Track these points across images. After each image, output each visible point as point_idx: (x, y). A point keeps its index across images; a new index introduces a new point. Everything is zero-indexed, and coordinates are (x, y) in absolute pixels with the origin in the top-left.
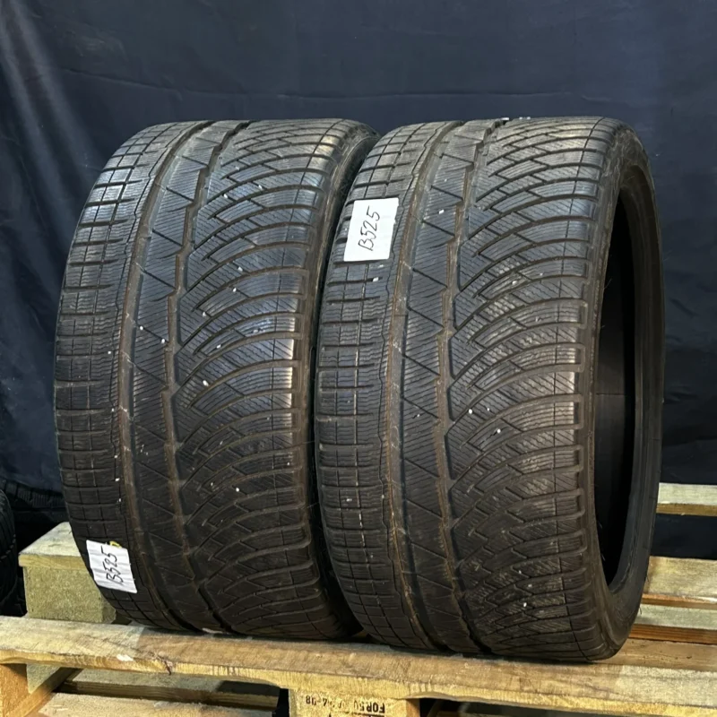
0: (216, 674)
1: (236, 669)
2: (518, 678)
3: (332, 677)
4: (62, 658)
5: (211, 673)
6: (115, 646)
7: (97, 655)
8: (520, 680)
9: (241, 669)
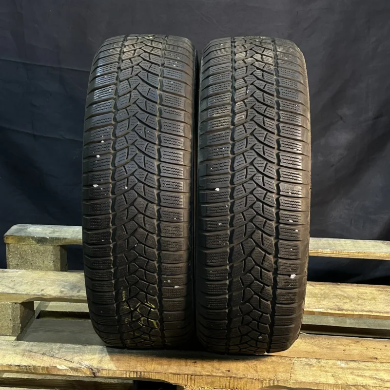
0: (128, 376)
1: (143, 373)
2: (330, 374)
3: (209, 377)
4: (17, 368)
5: (124, 376)
6: (51, 358)
7: (42, 366)
8: (333, 377)
9: (146, 373)
